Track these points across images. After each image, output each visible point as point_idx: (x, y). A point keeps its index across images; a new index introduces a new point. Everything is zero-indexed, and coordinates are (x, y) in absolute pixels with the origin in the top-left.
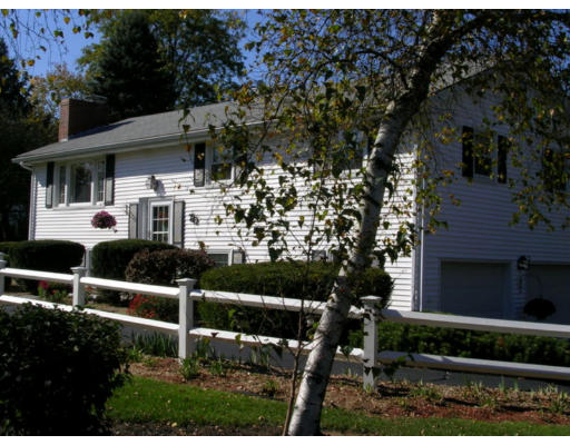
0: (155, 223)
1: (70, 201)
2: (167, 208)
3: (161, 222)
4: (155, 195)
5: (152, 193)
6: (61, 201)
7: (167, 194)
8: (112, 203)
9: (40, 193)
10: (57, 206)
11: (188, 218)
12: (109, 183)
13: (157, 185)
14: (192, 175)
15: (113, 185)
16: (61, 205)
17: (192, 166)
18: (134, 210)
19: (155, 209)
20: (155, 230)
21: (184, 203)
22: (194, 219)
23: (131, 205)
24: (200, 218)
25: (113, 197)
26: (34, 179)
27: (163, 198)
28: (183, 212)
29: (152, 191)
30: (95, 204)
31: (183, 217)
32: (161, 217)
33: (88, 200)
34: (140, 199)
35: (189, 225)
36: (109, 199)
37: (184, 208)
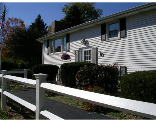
0: (85, 57)
1: (54, 52)
2: (90, 51)
3: (87, 57)
4: (85, 46)
5: (84, 46)
6: (52, 52)
7: (90, 46)
8: (69, 51)
9: (45, 50)
10: (50, 54)
11: (99, 54)
12: (68, 44)
13: (86, 43)
14: (100, 37)
15: (69, 44)
16: (52, 54)
17: (101, 33)
18: (77, 53)
19: (85, 52)
20: (85, 60)
21: (97, 48)
22: (102, 55)
23: (76, 51)
24: (104, 54)
25: (69, 49)
26: (43, 46)
27: (88, 47)
28: (97, 52)
29: (84, 45)
30: (63, 52)
31: (97, 54)
32: (88, 55)
33: (61, 51)
34: (79, 49)
35: (100, 57)
36: (68, 50)
37: (97, 50)
